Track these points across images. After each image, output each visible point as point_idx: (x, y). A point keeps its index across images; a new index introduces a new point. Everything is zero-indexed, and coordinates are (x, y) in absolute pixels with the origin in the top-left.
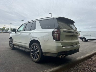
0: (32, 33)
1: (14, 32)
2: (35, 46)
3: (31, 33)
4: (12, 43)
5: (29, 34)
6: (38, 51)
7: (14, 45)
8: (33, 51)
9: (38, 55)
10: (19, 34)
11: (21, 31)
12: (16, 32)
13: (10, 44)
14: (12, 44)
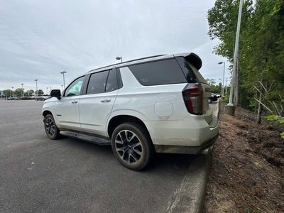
0: (113, 100)
1: (55, 99)
2: (126, 131)
3: (108, 99)
4: (52, 124)
5: (103, 101)
6: (140, 144)
7: (58, 130)
8: (121, 143)
9: (139, 153)
10: (70, 102)
11: (73, 95)
12: (59, 99)
13: (46, 126)
14: (53, 128)
